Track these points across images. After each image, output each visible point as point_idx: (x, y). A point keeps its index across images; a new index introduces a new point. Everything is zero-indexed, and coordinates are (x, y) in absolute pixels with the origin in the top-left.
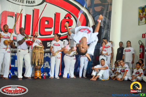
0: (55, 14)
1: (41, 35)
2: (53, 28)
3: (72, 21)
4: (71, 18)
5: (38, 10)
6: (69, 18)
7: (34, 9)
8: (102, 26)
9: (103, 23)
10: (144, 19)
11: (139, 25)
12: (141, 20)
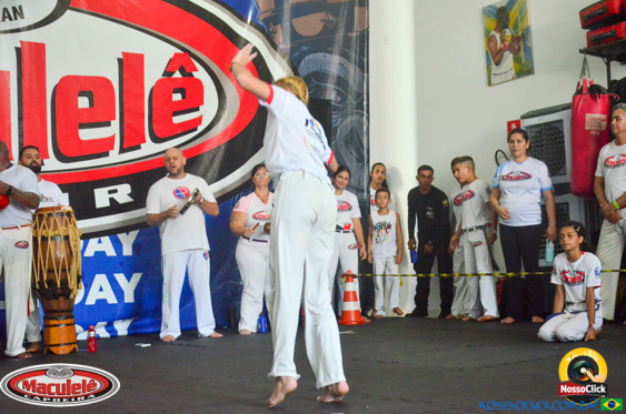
1: (61, 157)
2: (115, 124)
3: (199, 85)
4: (194, 73)
6: (187, 74)
7: (19, 46)
8: (330, 101)
9: (336, 87)
10: (509, 59)
11: (490, 84)
12: (497, 64)
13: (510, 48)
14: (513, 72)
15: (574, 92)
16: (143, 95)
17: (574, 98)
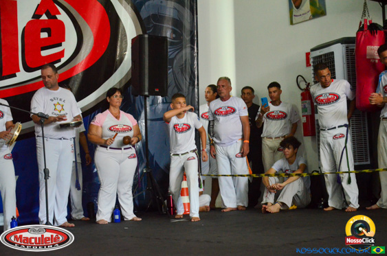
4: (57, 16)
6: (52, 16)
8: (166, 37)
9: (171, 27)
10: (306, 3)
11: (292, 23)
12: (298, 7)
14: (310, 14)
15: (357, 28)
16: (17, 34)
17: (357, 34)
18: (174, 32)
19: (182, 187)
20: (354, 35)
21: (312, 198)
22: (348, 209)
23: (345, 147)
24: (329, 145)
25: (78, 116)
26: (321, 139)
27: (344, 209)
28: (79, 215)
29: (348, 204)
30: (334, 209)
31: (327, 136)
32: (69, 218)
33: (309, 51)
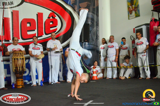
0: (37, 14)
2: (36, 30)
4: (55, 17)
5: (17, 12)
7: (12, 11)
8: (89, 24)
9: (90, 20)
10: (134, 13)
11: (129, 19)
12: (131, 14)
13: (134, 10)
14: (135, 16)
15: (150, 21)
16: (43, 23)
17: (150, 22)
18: (91, 22)
19: (94, 71)
20: (149, 23)
21: (135, 75)
22: (147, 78)
23: (146, 59)
24: (141, 58)
25: (61, 49)
26: (138, 56)
27: (145, 78)
28: (62, 80)
29: (146, 76)
30: (142, 78)
31: (140, 56)
32: (59, 81)
33: (134, 28)
